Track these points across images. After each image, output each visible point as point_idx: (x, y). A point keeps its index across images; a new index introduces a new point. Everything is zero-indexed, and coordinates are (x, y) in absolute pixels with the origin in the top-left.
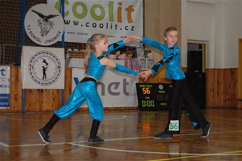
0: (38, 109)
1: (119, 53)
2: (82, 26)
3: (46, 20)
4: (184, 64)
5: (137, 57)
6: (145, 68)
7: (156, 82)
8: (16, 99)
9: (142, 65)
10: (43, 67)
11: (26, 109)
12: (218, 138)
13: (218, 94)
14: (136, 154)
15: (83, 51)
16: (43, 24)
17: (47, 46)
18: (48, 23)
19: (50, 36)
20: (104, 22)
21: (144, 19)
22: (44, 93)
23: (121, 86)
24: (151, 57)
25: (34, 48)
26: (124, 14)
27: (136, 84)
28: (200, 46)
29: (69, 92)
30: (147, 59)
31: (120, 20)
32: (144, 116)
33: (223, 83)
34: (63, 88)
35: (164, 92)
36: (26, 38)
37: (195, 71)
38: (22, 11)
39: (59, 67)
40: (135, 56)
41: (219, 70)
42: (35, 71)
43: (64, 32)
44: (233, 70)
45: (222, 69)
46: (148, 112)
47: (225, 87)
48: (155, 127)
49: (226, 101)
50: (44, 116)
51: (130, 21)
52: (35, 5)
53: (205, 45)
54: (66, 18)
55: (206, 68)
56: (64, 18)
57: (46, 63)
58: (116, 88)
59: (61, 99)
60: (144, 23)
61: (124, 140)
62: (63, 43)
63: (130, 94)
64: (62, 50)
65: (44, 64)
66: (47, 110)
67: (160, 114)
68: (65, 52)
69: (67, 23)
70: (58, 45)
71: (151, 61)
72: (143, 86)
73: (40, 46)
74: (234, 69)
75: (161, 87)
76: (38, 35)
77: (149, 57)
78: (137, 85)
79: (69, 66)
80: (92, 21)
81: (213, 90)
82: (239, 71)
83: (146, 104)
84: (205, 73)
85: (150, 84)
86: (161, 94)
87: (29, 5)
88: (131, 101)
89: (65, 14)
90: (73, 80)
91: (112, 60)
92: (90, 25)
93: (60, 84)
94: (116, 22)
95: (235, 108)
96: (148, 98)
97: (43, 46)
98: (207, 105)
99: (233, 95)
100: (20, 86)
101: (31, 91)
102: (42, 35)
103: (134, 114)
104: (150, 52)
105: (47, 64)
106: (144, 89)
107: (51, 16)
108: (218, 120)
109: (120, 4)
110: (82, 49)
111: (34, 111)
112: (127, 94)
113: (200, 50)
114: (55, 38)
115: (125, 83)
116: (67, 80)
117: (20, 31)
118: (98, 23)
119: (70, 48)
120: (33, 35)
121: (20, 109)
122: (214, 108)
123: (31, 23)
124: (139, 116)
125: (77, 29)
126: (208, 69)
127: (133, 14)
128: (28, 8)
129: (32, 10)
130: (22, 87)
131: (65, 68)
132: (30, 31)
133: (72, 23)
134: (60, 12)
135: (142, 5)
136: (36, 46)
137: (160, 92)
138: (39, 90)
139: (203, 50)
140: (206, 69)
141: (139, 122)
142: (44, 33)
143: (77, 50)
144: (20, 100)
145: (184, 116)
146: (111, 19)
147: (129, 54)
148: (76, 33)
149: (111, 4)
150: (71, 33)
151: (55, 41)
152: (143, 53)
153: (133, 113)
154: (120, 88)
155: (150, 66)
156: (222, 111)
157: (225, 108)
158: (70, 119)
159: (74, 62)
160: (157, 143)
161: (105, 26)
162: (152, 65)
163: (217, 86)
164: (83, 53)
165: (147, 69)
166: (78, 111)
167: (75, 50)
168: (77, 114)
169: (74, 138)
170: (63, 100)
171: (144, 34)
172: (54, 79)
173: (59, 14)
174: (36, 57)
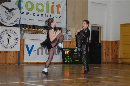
0: (4, 62)
2: (31, 15)
3: (10, 11)
6: (67, 39)
7: (73, 48)
9: (65, 38)
10: (8, 38)
12: (107, 80)
13: (108, 55)
15: (31, 29)
16: (8, 14)
17: (10, 26)
18: (11, 13)
19: (12, 21)
21: (66, 12)
22: (8, 53)
24: (70, 33)
25: (3, 27)
26: (55, 9)
28: (98, 28)
29: (22, 53)
30: (68, 35)
31: (53, 12)
32: (66, 67)
33: (111, 49)
34: (19, 51)
37: (95, 42)
39: (17, 39)
41: (109, 41)
42: (3, 40)
43: (20, 19)
44: (116, 42)
45: (110, 41)
46: (68, 65)
47: (112, 51)
49: (112, 59)
50: (8, 66)
51: (58, 12)
52: (3, 2)
54: (22, 11)
55: (102, 40)
56: (20, 11)
57: (9, 36)
60: (66, 14)
61: (54, 81)
62: (20, 26)
64: (19, 29)
66: (10, 63)
67: (74, 66)
68: (21, 30)
69: (22, 13)
70: (17, 26)
71: (70, 36)
72: (65, 50)
73: (6, 26)
74: (117, 41)
77: (69, 33)
79: (23, 38)
80: (37, 12)
81: (105, 53)
82: (120, 43)
83: (67, 60)
84: (101, 43)
85: (69, 49)
86: (76, 54)
89: (21, 8)
90: (25, 46)
92: (36, 15)
93: (17, 48)
94: (50, 13)
95: (118, 63)
96: (68, 57)
97: (8, 26)
98: (101, 61)
99: (117, 56)
102: (7, 20)
103: (60, 66)
104: (70, 30)
105: (10, 37)
106: (66, 52)
107: (13, 9)
108: (108, 70)
109: (53, 3)
110: (31, 28)
111: (2, 64)
112: (56, 54)
113: (98, 30)
114: (15, 22)
115: (55, 48)
116: (22, 46)
118: (40, 14)
119: (24, 27)
120: (2, 20)
122: (106, 63)
124: (63, 67)
125: (28, 17)
126: (103, 41)
127: (60, 9)
129: (2, 6)
131: (21, 39)
132: (0, 17)
133: (25, 13)
134: (18, 7)
135: (66, 4)
136: (4, 26)
137: (75, 53)
138: (5, 51)
139: (100, 30)
140: (102, 41)
141: (63, 70)
142: (9, 19)
143: (28, 29)
146: (48, 11)
148: (27, 19)
149: (48, 3)
150: (24, 19)
151: (15, 24)
152: (66, 31)
153: (59, 65)
155: (70, 38)
156: (110, 65)
157: (111, 63)
158: (23, 68)
159: (26, 36)
160: (73, 83)
161: (44, 15)
162: (71, 38)
163: (108, 51)
164: (31, 31)
165: (68, 40)
166: (28, 64)
167: (27, 29)
168: (27, 65)
169: (25, 80)
170: (19, 57)
171: (66, 20)
172: (14, 45)
173: (18, 8)
174: (4, 33)
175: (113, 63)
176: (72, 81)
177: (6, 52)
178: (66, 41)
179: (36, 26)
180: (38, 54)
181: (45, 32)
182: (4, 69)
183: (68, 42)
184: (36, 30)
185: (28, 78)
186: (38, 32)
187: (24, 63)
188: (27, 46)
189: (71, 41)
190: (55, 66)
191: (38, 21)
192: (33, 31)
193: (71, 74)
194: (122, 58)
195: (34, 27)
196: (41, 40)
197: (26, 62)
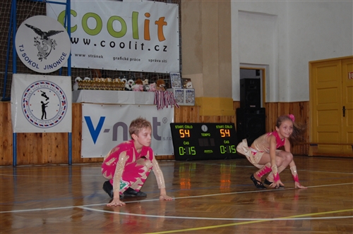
0: (35, 159)
1: (147, 83)
2: (95, 45)
3: (46, 38)
4: (236, 97)
5: (171, 88)
6: (183, 102)
7: (198, 121)
8: (5, 147)
9: (179, 99)
10: (42, 102)
11: (18, 161)
12: (282, 197)
14: (172, 220)
15: (97, 79)
16: (41, 44)
17: (47, 74)
18: (48, 41)
19: (51, 60)
20: (126, 40)
21: (180, 36)
22: (43, 138)
24: (191, 87)
25: (29, 76)
26: (153, 29)
27: (171, 124)
28: (258, 72)
29: (78, 136)
30: (185, 90)
31: (147, 37)
32: (182, 169)
34: (70, 131)
35: (209, 135)
36: (17, 63)
37: (251, 106)
38: (12, 26)
39: (64, 102)
40: (168, 86)
41: (283, 104)
42: (31, 108)
43: (71, 55)
44: (302, 104)
45: (287, 103)
46: (190, 163)
48: (197, 183)
49: (293, 146)
50: (43, 170)
51: (161, 38)
52: (29, 17)
53: (263, 70)
54: (73, 35)
55: (266, 101)
56: (70, 35)
57: (46, 96)
59: (67, 147)
60: (180, 40)
62: (70, 70)
63: (162, 138)
64: (68, 79)
65: (44, 99)
66: (49, 162)
68: (72, 82)
69: (74, 41)
70: (62, 72)
71: (191, 93)
72: (179, 127)
73: (37, 73)
74: (303, 102)
75: (204, 128)
76: (35, 59)
77: (187, 87)
79: (78, 101)
80: (110, 39)
82: (310, 106)
83: (185, 151)
84: (264, 109)
85: (189, 124)
86: (205, 137)
87: (21, 16)
88: (165, 147)
89: (72, 30)
90: (84, 120)
91: (137, 91)
92: (107, 44)
93: (66, 126)
94: (141, 40)
95: (306, 155)
96: (188, 143)
97: (41, 74)
100: (10, 128)
101: (25, 135)
102: (40, 59)
103: (168, 166)
104: (189, 80)
105: (48, 98)
106: (182, 132)
107: (53, 33)
109: (148, 15)
110: (96, 77)
111: (30, 164)
112: (158, 138)
113: (258, 77)
114: (58, 63)
115: (156, 123)
116: (77, 120)
117: (9, 52)
118: (118, 41)
119: (79, 76)
120: (27, 59)
121: (11, 161)
123: (25, 41)
124: (175, 168)
125: (88, 49)
126: (269, 103)
127: (166, 29)
128: (21, 22)
129: (26, 25)
130: (12, 131)
131: (73, 104)
132: (23, 53)
133: (81, 41)
134: (65, 27)
135: (178, 16)
136: (32, 74)
137: (203, 135)
138: (36, 134)
139: (261, 77)
140: (266, 103)
141: (175, 176)
142: (43, 55)
143: (89, 79)
144: (10, 148)
145: (237, 168)
146: (136, 36)
147: (161, 83)
148: (87, 56)
149: (135, 16)
150: (80, 55)
151: (59, 67)
152: (180, 82)
153: (166, 164)
155: (189, 99)
158: (80, 173)
159: (85, 95)
160: (200, 204)
161: (127, 45)
162: (193, 99)
164: (97, 83)
165: (185, 104)
166: (91, 162)
167: (86, 78)
168: (90, 166)
169: (85, 200)
170: (71, 147)
171: (180, 56)
172: (57, 119)
173: (64, 29)
174: (31, 89)
176: (198, 200)
177: (38, 135)
178: (181, 106)
179: (109, 71)
180: (115, 138)
181: (130, 86)
182: (36, 176)
183: (186, 108)
184: (109, 80)
185: (93, 196)
186: (114, 86)
187: (81, 161)
188: (88, 119)
189: (193, 104)
191: (114, 59)
192: (102, 83)
193: (196, 184)
194: (315, 142)
195: (104, 73)
196: (121, 105)
197: (86, 159)
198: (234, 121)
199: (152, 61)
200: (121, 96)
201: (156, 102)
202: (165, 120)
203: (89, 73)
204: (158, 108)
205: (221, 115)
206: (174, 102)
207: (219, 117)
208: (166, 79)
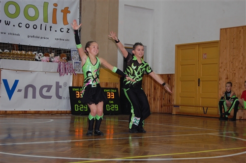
1: (53, 56)
2: (14, 26)
5: (71, 60)
6: (80, 71)
9: (77, 69)
13: (154, 99)
15: (14, 51)
20: (38, 23)
21: (80, 22)
23: (53, 89)
26: (60, 16)
31: (55, 21)
32: (76, 121)
33: (159, 88)
40: (69, 58)
44: (169, 76)
46: (81, 117)
47: (162, 93)
49: (162, 107)
51: (65, 22)
58: (48, 91)
63: (62, 98)
72: (76, 90)
74: (170, 74)
78: (70, 88)
80: (25, 21)
81: (150, 96)
82: (175, 78)
83: (79, 108)
88: (64, 105)
91: (45, 62)
92: (23, 25)
94: (50, 23)
95: (171, 114)
99: (169, 101)
103: (66, 118)
106: (78, 93)
109: (56, 5)
112: (59, 97)
115: (58, 86)
118: (31, 24)
124: (71, 120)
125: (9, 29)
127: (69, 16)
133: (3, 23)
135: (79, 7)
143: (8, 51)
145: (118, 121)
146: (46, 20)
147: (64, 56)
148: (7, 34)
149: (46, 5)
150: (2, 33)
152: (78, 56)
153: (65, 117)
154: (53, 92)
156: (158, 117)
157: (161, 113)
159: (4, 63)
161: (39, 27)
163: (154, 92)
164: (13, 54)
166: (6, 114)
167: (6, 51)
168: (6, 117)
171: (80, 36)
175: (163, 113)
178: (78, 74)
179: (24, 45)
180: (26, 97)
181: (39, 58)
183: (82, 76)
184: (24, 52)
186: (27, 57)
188: (5, 82)
190: (57, 117)
191: (28, 37)
192: (17, 54)
194: (178, 104)
195: (21, 47)
196: (31, 72)
197: (3, 111)
198: (118, 86)
199: (57, 39)
200: (32, 65)
201: (59, 71)
202: (65, 84)
203: (9, 46)
204: (60, 75)
205: (108, 82)
206: (73, 71)
207: (107, 83)
208: (68, 54)
